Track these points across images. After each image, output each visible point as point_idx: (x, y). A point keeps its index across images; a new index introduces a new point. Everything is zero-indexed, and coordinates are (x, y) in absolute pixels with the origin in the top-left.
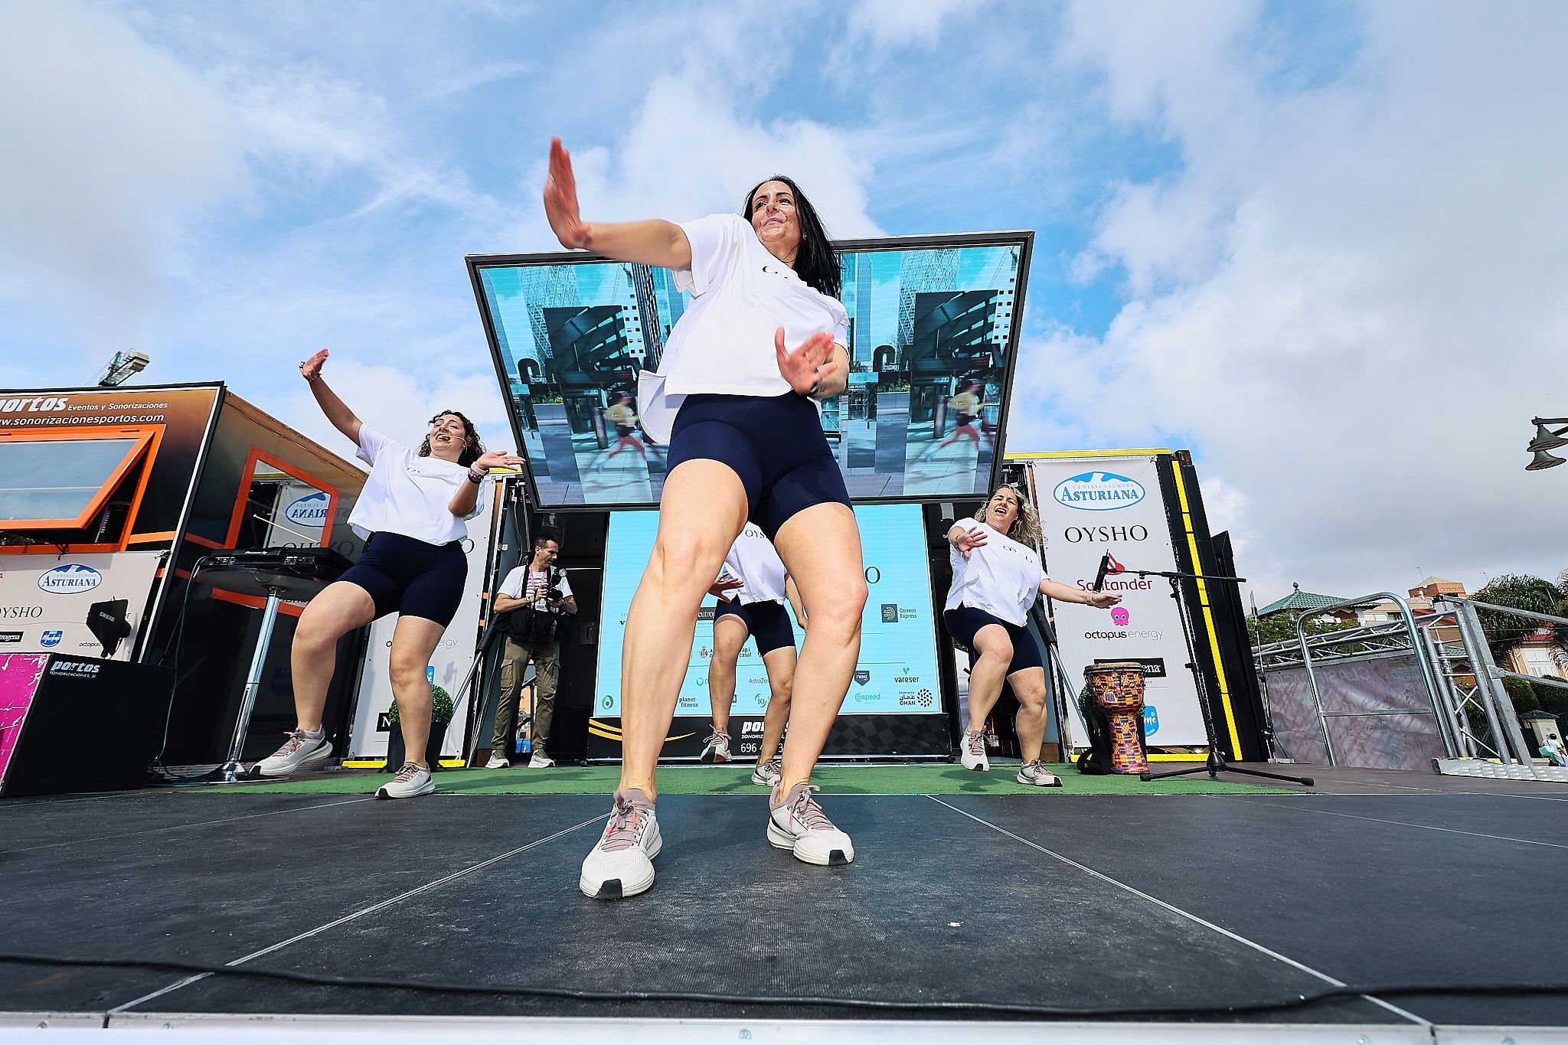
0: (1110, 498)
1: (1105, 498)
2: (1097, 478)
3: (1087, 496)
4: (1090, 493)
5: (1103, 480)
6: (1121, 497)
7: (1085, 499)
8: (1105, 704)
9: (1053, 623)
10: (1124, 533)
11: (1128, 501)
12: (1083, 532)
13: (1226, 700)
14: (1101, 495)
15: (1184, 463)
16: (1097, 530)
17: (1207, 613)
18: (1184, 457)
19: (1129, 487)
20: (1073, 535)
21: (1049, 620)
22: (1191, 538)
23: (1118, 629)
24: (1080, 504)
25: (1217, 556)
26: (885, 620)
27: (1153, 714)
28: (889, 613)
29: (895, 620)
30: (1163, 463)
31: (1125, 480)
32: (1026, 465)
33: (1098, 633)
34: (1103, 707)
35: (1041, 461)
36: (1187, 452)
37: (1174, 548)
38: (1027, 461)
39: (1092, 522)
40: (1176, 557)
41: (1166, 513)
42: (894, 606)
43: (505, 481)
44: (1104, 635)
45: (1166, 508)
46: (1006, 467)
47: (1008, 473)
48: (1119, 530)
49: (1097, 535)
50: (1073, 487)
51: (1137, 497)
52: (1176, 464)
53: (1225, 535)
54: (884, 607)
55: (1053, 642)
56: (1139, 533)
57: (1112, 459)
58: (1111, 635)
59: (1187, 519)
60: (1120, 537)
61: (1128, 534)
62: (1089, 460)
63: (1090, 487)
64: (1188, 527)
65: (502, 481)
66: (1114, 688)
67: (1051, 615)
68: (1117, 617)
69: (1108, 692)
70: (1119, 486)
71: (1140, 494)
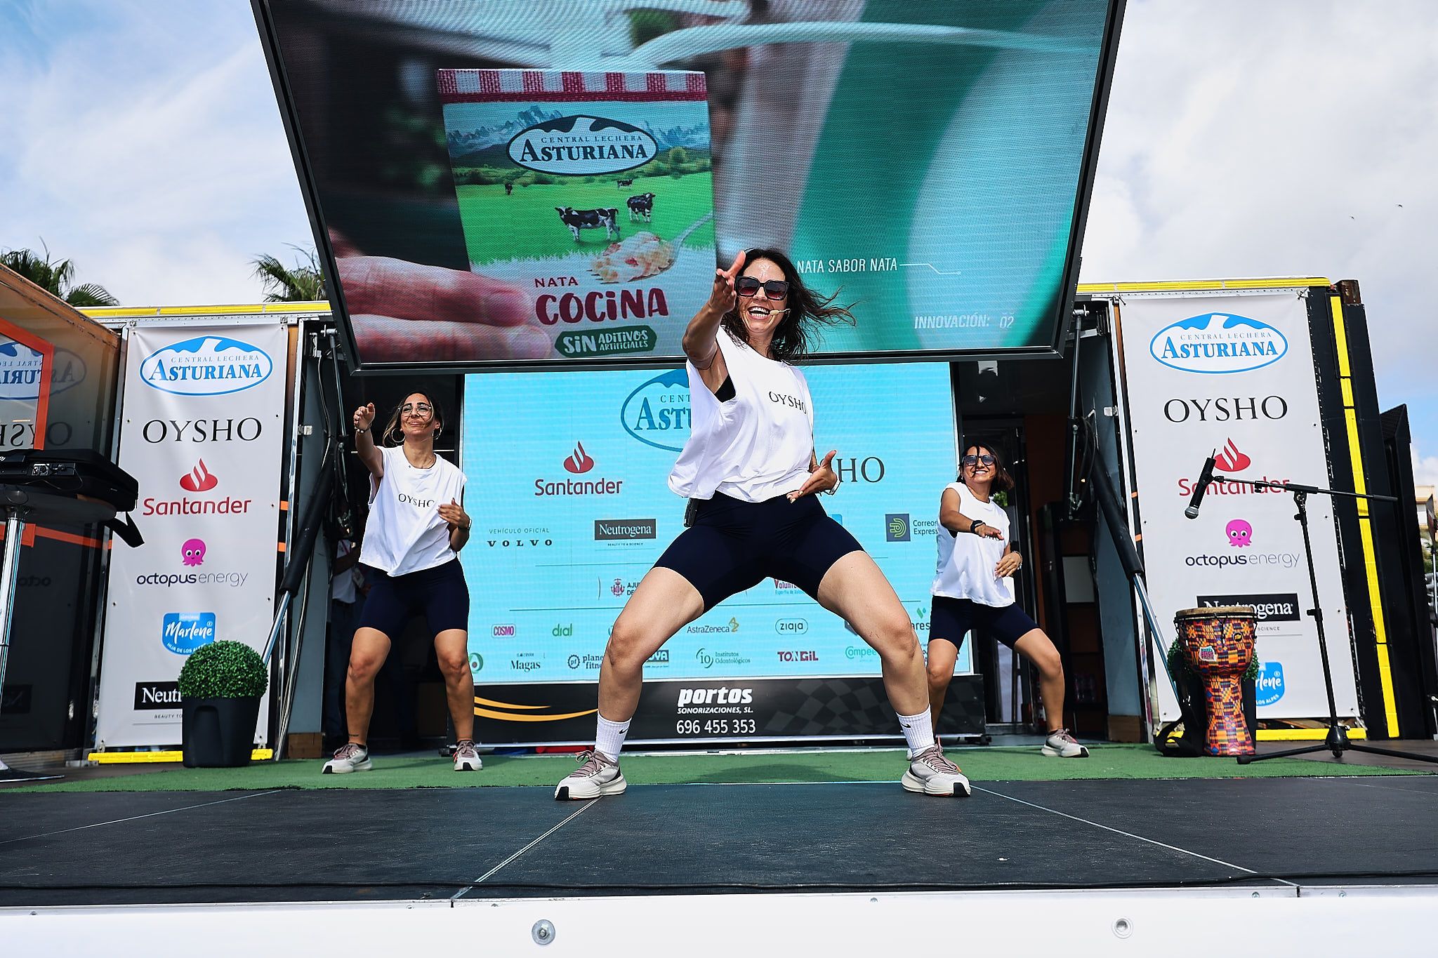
0: (1235, 354)
1: (1227, 355)
2: (1217, 323)
3: (1201, 351)
4: (1206, 346)
5: (1226, 326)
6: (1251, 352)
7: (1196, 355)
8: (1201, 662)
9: (1140, 543)
10: (1253, 408)
11: (1260, 359)
12: (1192, 406)
13: (1383, 653)
14: (1222, 350)
15: (1350, 300)
16: (1213, 403)
17: (1365, 526)
18: (1348, 290)
19: (1263, 337)
20: (1177, 411)
21: (1134, 539)
22: (1350, 416)
23: (1235, 551)
24: (1190, 363)
25: (1387, 442)
26: (890, 538)
27: (1277, 674)
28: (897, 527)
29: (906, 538)
30: (1318, 299)
31: (1258, 325)
32: (1110, 303)
33: (1204, 557)
34: (1198, 668)
35: (1132, 297)
36: (1353, 284)
37: (1324, 431)
38: (1111, 295)
39: (1206, 391)
40: (1326, 445)
41: (1317, 377)
42: (905, 517)
43: (301, 325)
44: (1213, 561)
45: (1316, 370)
46: (1079, 305)
47: (1082, 316)
48: (1245, 403)
49: (1211, 411)
50: (1180, 337)
51: (1275, 353)
52: (1336, 302)
53: (1402, 410)
54: (890, 518)
55: (1138, 572)
56: (1274, 408)
57: (1241, 294)
58: (1224, 561)
59: (1346, 386)
60: (1247, 414)
61: (1259, 408)
62: (1207, 295)
63: (1206, 337)
64: (1348, 399)
65: (297, 325)
66: (1213, 641)
67: (1138, 531)
68: (1234, 534)
69: (1205, 647)
70: (1249, 335)
71: (1280, 347)
